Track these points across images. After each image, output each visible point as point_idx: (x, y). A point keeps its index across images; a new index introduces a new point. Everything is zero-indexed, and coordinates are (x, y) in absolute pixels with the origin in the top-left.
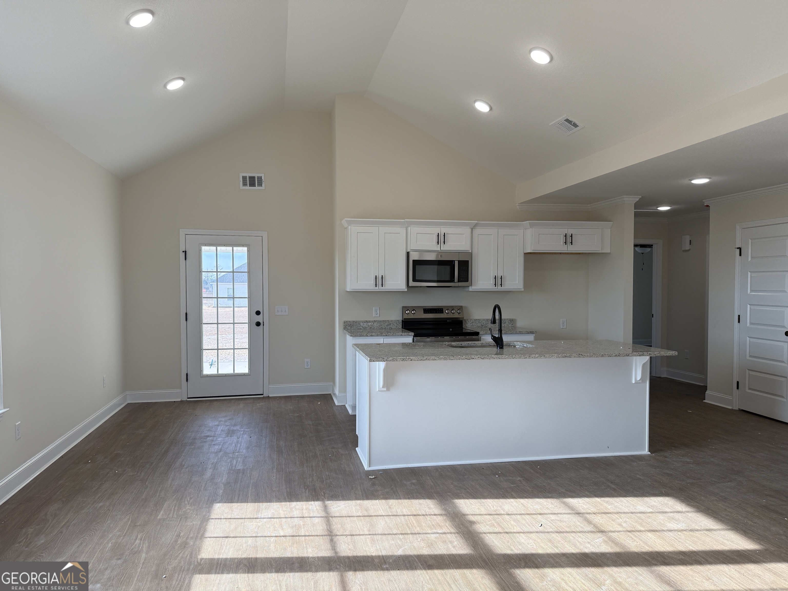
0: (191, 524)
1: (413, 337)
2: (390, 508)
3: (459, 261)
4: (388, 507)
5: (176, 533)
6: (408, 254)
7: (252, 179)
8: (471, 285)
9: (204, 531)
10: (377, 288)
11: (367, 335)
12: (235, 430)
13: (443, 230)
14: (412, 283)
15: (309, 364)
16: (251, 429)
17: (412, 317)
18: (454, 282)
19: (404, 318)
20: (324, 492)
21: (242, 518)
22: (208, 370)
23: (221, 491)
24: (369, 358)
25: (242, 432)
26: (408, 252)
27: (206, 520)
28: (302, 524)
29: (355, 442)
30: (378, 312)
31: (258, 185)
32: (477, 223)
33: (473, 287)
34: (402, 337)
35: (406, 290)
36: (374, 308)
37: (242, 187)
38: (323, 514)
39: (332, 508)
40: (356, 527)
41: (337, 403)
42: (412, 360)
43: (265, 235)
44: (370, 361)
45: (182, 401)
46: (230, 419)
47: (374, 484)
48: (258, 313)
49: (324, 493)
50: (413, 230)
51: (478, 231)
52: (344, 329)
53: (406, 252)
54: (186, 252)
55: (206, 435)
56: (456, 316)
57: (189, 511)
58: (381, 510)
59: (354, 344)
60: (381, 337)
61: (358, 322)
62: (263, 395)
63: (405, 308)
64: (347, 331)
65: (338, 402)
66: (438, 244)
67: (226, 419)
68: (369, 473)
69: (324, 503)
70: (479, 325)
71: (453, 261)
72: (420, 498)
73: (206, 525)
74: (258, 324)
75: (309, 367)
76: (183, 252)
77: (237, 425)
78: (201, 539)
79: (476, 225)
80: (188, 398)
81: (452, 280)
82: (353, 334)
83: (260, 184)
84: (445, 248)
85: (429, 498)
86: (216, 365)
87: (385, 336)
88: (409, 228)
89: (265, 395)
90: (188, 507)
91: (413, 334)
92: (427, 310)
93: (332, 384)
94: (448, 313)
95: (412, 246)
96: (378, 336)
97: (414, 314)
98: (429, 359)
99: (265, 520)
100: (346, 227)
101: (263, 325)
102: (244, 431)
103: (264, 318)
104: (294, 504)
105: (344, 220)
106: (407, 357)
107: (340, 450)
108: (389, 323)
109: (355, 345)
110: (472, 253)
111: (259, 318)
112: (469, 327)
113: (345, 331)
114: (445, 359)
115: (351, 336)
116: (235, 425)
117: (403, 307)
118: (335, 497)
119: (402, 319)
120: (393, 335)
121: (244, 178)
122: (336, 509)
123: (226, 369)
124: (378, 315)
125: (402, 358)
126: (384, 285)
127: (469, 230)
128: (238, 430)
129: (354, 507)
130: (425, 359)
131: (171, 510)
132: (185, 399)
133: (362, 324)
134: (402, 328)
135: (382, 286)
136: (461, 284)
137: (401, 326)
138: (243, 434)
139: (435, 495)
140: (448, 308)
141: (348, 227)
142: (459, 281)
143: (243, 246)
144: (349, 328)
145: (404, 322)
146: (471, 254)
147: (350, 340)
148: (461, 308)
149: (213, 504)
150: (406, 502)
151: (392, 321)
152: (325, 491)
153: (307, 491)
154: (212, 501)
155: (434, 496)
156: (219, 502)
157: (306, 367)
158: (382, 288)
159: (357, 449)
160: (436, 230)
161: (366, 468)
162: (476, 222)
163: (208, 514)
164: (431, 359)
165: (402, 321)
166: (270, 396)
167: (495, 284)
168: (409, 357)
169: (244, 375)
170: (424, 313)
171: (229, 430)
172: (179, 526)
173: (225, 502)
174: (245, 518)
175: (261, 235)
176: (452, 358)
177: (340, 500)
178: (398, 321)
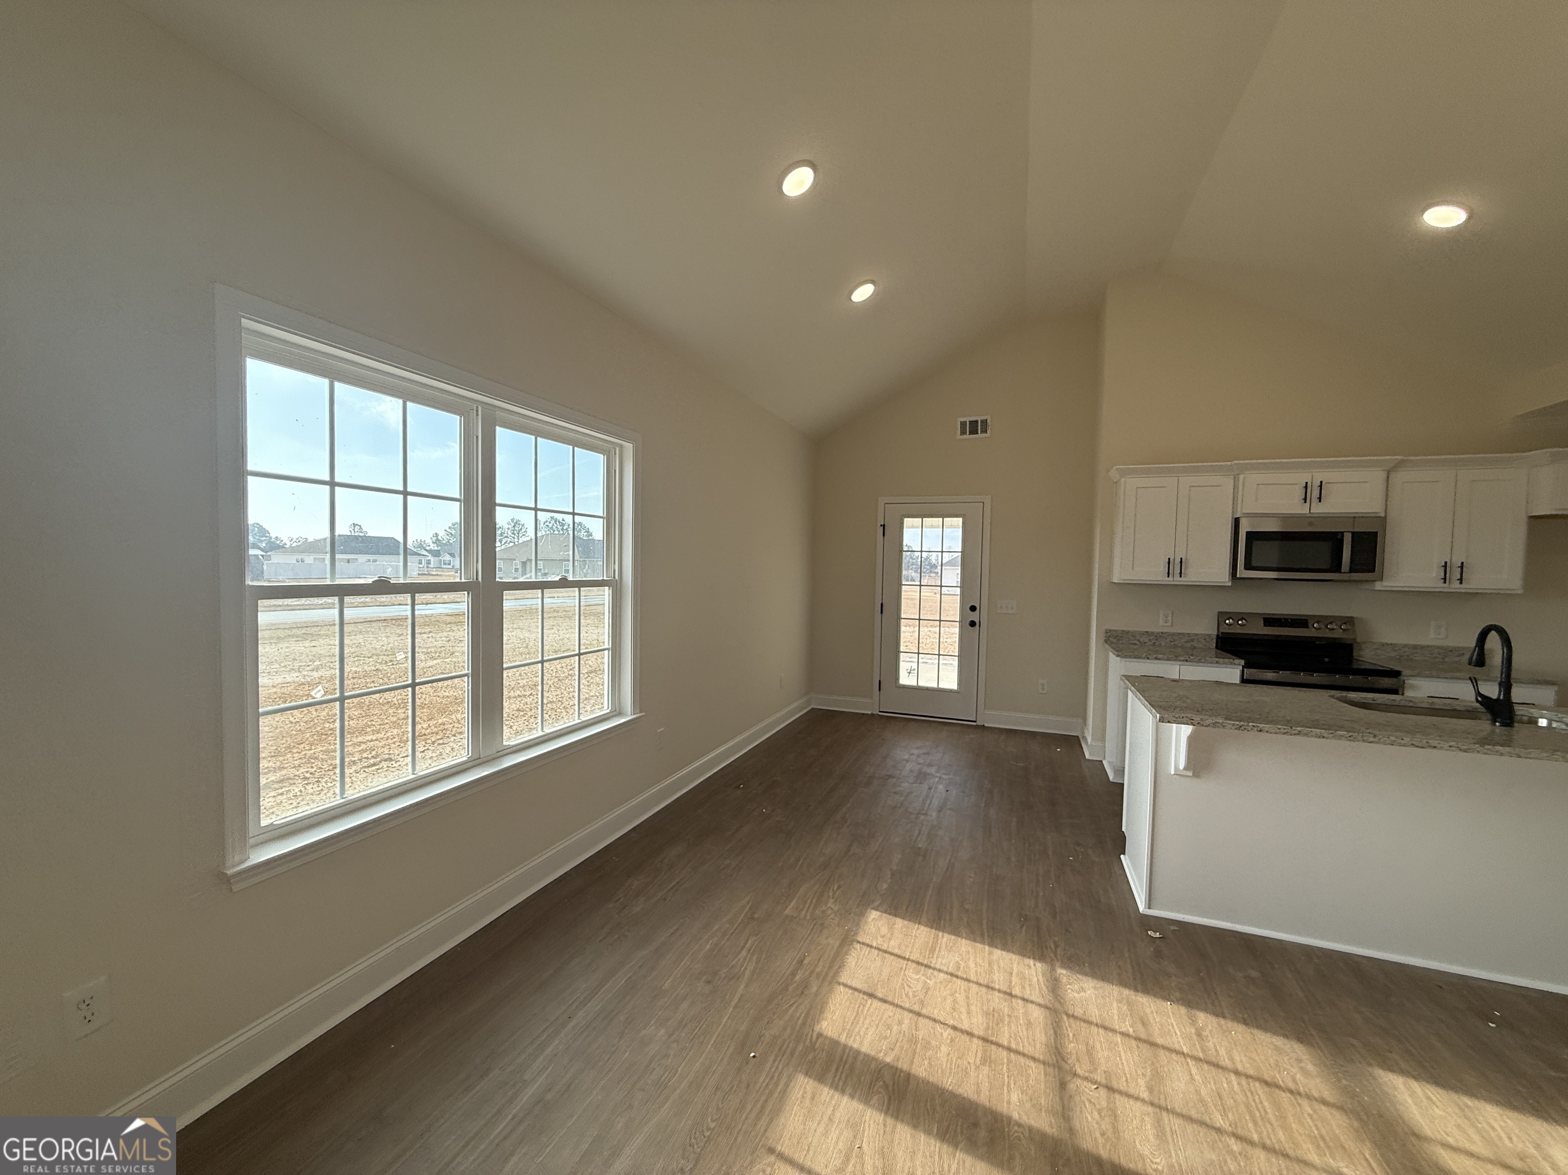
0: (825, 942)
1: (1241, 668)
2: (1199, 1035)
3: (1353, 533)
4: (1193, 1031)
5: (798, 956)
6: (1237, 522)
7: (974, 424)
8: (1381, 579)
9: (840, 967)
10: (1171, 578)
11: (1149, 656)
12: (928, 774)
13: (1319, 476)
14: (1241, 572)
15: (1046, 687)
16: (950, 777)
17: (1239, 630)
18: (1341, 572)
19: (1221, 631)
20: (1055, 943)
21: (904, 958)
22: (905, 679)
23: (885, 886)
24: (1158, 715)
25: (937, 779)
26: (1236, 519)
27: (848, 940)
28: (1006, 1012)
29: (1120, 843)
30: (1170, 618)
31: (982, 432)
32: (1402, 461)
33: (1385, 583)
34: (1219, 665)
35: (1230, 584)
36: (1162, 611)
37: (959, 437)
38: (1048, 999)
39: (1069, 991)
40: (1120, 1066)
41: (1087, 756)
42: (1260, 731)
43: (987, 500)
44: (1162, 720)
45: (872, 715)
46: (924, 754)
47: (1158, 954)
48: (973, 609)
49: (1057, 946)
50: (1251, 480)
51: (1399, 477)
52: (1106, 641)
53: (1232, 518)
54: (884, 525)
55: (889, 773)
56: (1338, 634)
57: (830, 911)
58: (1179, 1033)
59: (1123, 675)
60: (1174, 662)
61: (1133, 634)
62: (975, 722)
63: (1222, 616)
64: (1110, 645)
65: (1090, 754)
66: (1305, 502)
67: (922, 751)
68: (1148, 922)
69: (1053, 969)
70: (1393, 654)
71: (1339, 532)
72: (1275, 1033)
73: (846, 954)
74: (973, 624)
75: (1045, 692)
76: (881, 526)
77: (932, 766)
78: (830, 983)
79: (1398, 465)
80: (880, 712)
81: (1337, 568)
82: (1122, 653)
83: (984, 431)
84: (1319, 509)
85: (1300, 1040)
86: (916, 674)
87: (1183, 661)
88: (1241, 477)
89: (979, 723)
90: (830, 904)
91: (1242, 662)
92: (1270, 621)
93: (1080, 721)
94: (1320, 629)
95: (1248, 506)
96: (1169, 660)
97: (1242, 625)
98: (1306, 735)
99: (942, 975)
100: (1115, 481)
101: (980, 626)
102: (940, 778)
103: (982, 616)
104: (998, 953)
105: (1114, 468)
106: (1251, 724)
107: (1090, 851)
108: (1191, 638)
109: (1127, 677)
110: (1385, 518)
111: (974, 616)
112: (1368, 656)
113: (1107, 646)
114: (1351, 739)
115: (1118, 656)
116: (930, 765)
117: (1220, 614)
118: (1074, 962)
119: (1216, 633)
120: (1199, 661)
121: (963, 424)
122: (1076, 995)
123: (928, 681)
124: (1169, 624)
125: (1238, 723)
126: (1185, 574)
127: (1381, 475)
128: (932, 774)
129: (1115, 1004)
130: (1296, 732)
131: (806, 902)
132: (876, 712)
133: (1138, 637)
134: (1217, 647)
135: (1181, 576)
136: (1355, 576)
137: (1215, 645)
138: (938, 782)
139: (1314, 1032)
140: (1319, 619)
141: (1120, 480)
142: (1352, 570)
143: (957, 516)
144: (1115, 641)
145: (1221, 638)
146: (1383, 521)
147: (1117, 666)
148: (1350, 621)
149: (866, 909)
150: (1238, 1031)
151: (1197, 635)
152: (1057, 939)
153: (1024, 929)
154: (865, 902)
155: (1312, 1035)
156: (876, 909)
157: (1041, 691)
158: (1180, 579)
159: (1122, 856)
160: (1303, 477)
161: (1142, 907)
162: (1399, 457)
163: (855, 929)
164: (1313, 734)
165: (1218, 636)
166: (986, 725)
167: (1445, 579)
168: (1253, 722)
169: (951, 691)
170: (1265, 625)
171: (920, 772)
172: (807, 941)
173: (885, 912)
174: (908, 960)
175: (982, 501)
176: (1372, 739)
177: (1086, 974)
178: (1209, 635)
